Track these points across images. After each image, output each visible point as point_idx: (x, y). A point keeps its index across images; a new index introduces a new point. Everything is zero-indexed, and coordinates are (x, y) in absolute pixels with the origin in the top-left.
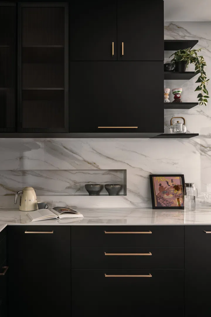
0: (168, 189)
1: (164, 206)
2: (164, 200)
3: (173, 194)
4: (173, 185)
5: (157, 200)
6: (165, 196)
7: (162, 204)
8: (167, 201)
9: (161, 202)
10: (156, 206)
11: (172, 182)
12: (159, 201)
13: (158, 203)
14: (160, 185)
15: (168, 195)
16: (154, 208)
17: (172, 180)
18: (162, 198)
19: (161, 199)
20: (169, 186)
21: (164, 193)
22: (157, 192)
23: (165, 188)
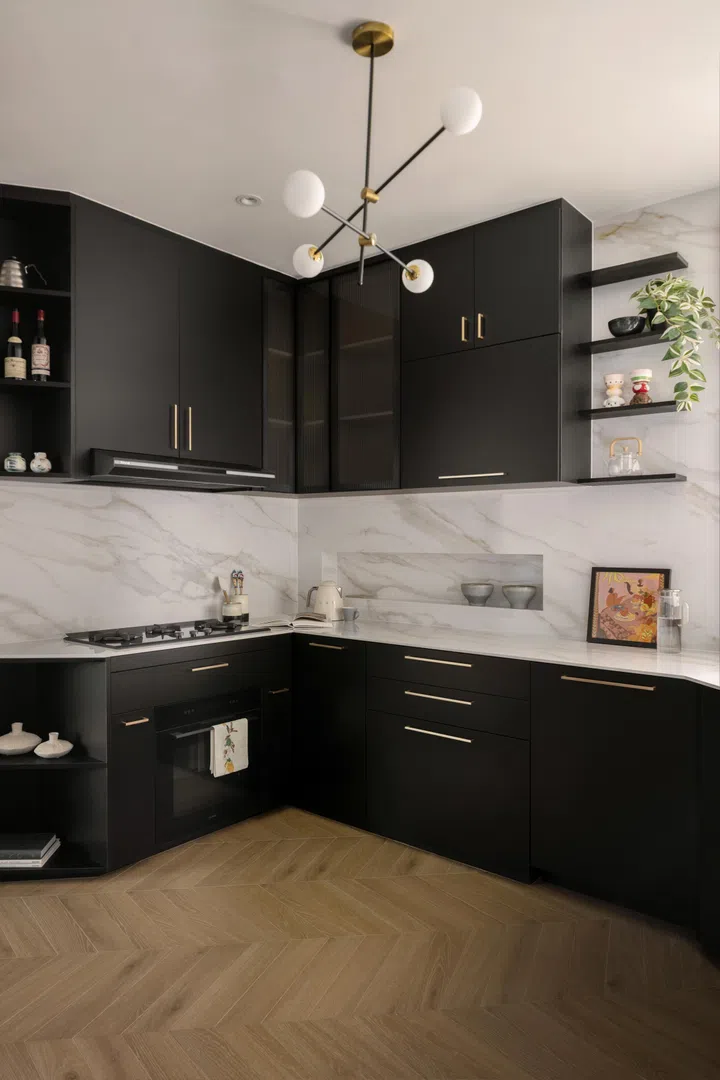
0: (629, 600)
1: (612, 637)
2: (615, 625)
3: (637, 614)
4: (641, 592)
5: (599, 623)
6: (618, 617)
7: (608, 633)
8: (620, 628)
9: (606, 630)
10: (594, 636)
11: (640, 586)
12: (602, 626)
13: (600, 630)
14: (611, 591)
15: (624, 614)
16: (590, 639)
17: (640, 581)
18: (611, 620)
19: (607, 623)
20: (631, 593)
21: (616, 609)
22: (601, 603)
23: (621, 598)
